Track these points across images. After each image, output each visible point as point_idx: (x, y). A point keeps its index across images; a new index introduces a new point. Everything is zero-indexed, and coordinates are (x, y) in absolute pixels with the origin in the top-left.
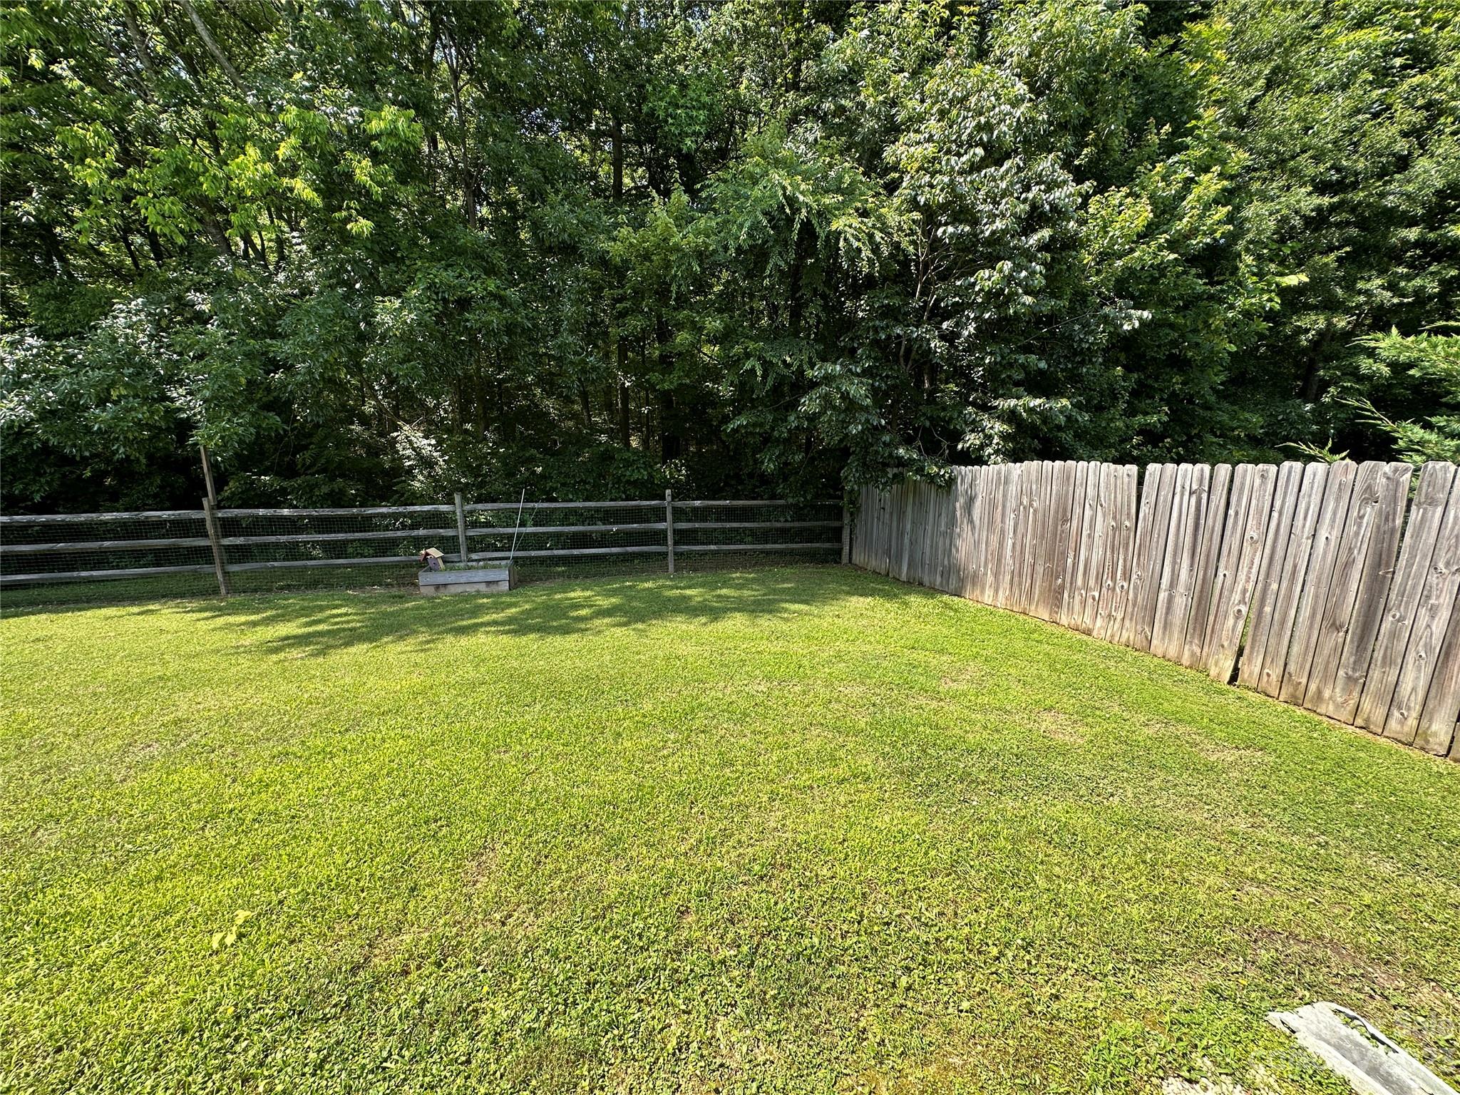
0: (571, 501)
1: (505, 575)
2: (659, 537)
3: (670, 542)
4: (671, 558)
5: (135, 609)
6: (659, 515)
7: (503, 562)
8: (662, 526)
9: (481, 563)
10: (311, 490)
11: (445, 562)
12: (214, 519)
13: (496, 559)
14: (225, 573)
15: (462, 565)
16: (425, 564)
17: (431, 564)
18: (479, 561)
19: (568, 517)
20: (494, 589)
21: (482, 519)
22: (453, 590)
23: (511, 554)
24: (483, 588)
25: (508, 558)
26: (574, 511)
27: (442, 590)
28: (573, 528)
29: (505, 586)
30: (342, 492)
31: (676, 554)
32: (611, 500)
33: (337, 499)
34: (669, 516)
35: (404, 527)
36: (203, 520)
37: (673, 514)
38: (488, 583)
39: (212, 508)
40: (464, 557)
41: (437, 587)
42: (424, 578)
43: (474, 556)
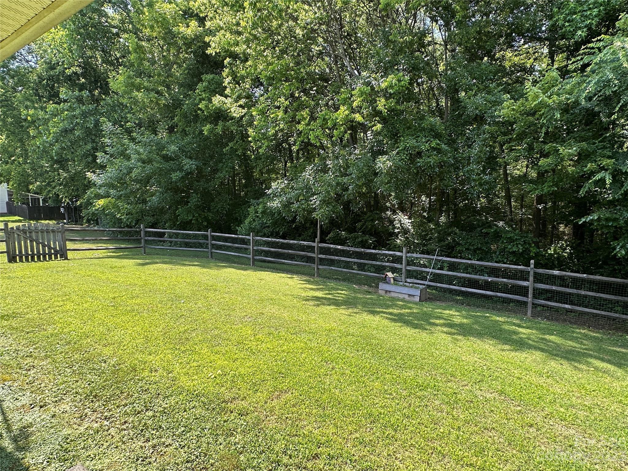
0: (470, 259)
1: (418, 293)
2: (523, 291)
3: (530, 295)
4: (530, 306)
5: (289, 276)
6: (524, 276)
7: (421, 287)
8: (525, 283)
9: (411, 285)
10: (355, 239)
11: (394, 280)
12: (318, 246)
13: (418, 284)
14: (318, 269)
15: (401, 283)
16: (385, 280)
17: (388, 280)
18: (410, 283)
19: (467, 269)
20: (412, 299)
21: (422, 262)
22: (393, 295)
23: (426, 283)
24: (406, 297)
25: (424, 285)
26: (472, 266)
27: (388, 293)
28: (468, 276)
29: (417, 299)
30: (366, 241)
31: (533, 304)
32: (496, 262)
33: (364, 245)
34: (531, 278)
35: (388, 261)
36: (314, 247)
37: (535, 277)
38: (410, 295)
39: (318, 242)
40: (403, 280)
41: (386, 291)
42: (382, 286)
43: (408, 280)
